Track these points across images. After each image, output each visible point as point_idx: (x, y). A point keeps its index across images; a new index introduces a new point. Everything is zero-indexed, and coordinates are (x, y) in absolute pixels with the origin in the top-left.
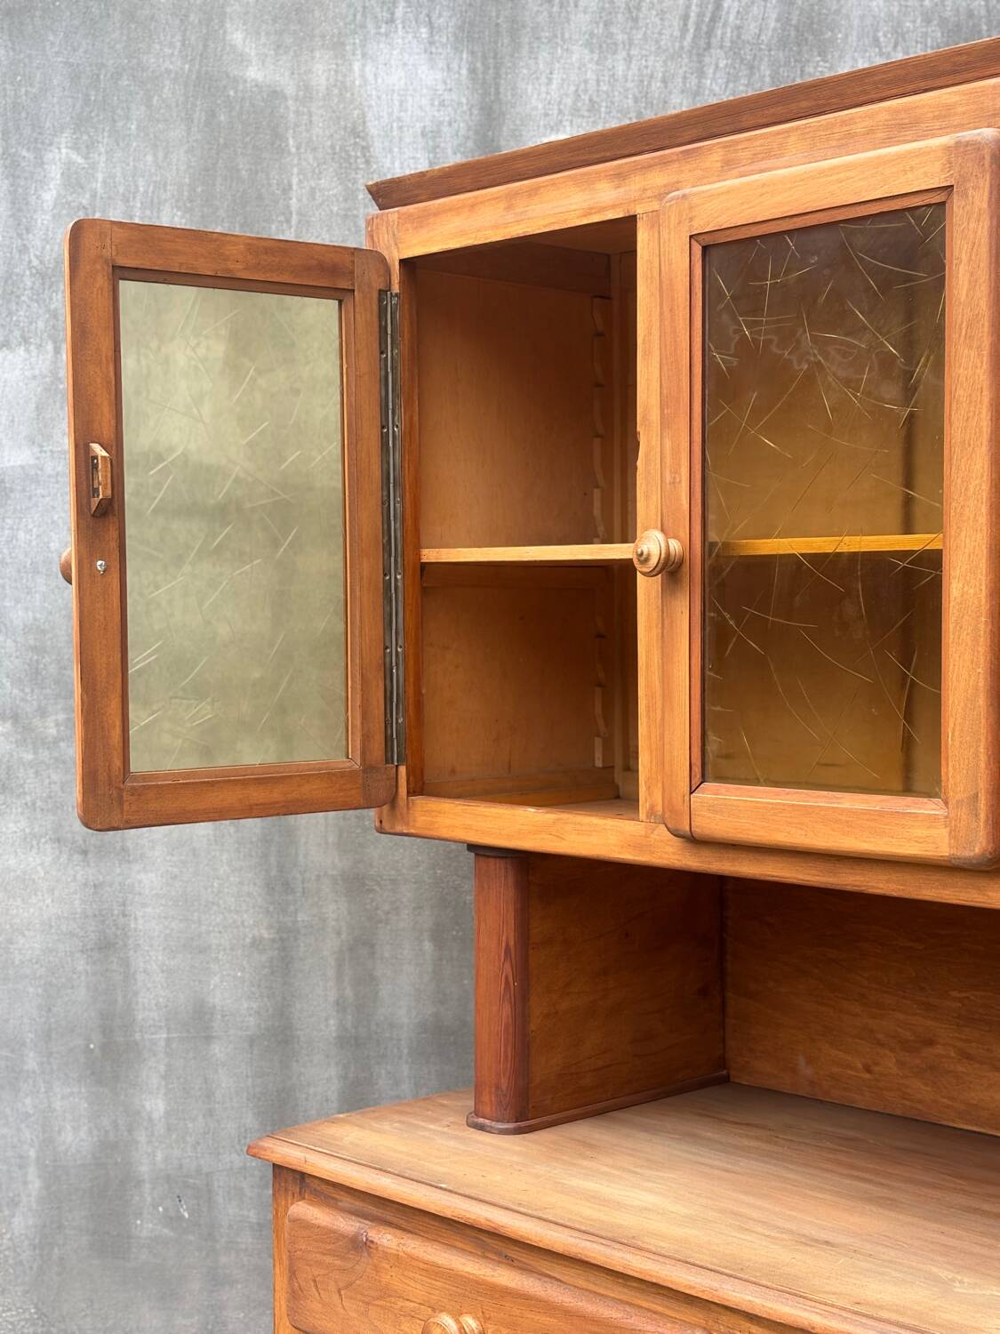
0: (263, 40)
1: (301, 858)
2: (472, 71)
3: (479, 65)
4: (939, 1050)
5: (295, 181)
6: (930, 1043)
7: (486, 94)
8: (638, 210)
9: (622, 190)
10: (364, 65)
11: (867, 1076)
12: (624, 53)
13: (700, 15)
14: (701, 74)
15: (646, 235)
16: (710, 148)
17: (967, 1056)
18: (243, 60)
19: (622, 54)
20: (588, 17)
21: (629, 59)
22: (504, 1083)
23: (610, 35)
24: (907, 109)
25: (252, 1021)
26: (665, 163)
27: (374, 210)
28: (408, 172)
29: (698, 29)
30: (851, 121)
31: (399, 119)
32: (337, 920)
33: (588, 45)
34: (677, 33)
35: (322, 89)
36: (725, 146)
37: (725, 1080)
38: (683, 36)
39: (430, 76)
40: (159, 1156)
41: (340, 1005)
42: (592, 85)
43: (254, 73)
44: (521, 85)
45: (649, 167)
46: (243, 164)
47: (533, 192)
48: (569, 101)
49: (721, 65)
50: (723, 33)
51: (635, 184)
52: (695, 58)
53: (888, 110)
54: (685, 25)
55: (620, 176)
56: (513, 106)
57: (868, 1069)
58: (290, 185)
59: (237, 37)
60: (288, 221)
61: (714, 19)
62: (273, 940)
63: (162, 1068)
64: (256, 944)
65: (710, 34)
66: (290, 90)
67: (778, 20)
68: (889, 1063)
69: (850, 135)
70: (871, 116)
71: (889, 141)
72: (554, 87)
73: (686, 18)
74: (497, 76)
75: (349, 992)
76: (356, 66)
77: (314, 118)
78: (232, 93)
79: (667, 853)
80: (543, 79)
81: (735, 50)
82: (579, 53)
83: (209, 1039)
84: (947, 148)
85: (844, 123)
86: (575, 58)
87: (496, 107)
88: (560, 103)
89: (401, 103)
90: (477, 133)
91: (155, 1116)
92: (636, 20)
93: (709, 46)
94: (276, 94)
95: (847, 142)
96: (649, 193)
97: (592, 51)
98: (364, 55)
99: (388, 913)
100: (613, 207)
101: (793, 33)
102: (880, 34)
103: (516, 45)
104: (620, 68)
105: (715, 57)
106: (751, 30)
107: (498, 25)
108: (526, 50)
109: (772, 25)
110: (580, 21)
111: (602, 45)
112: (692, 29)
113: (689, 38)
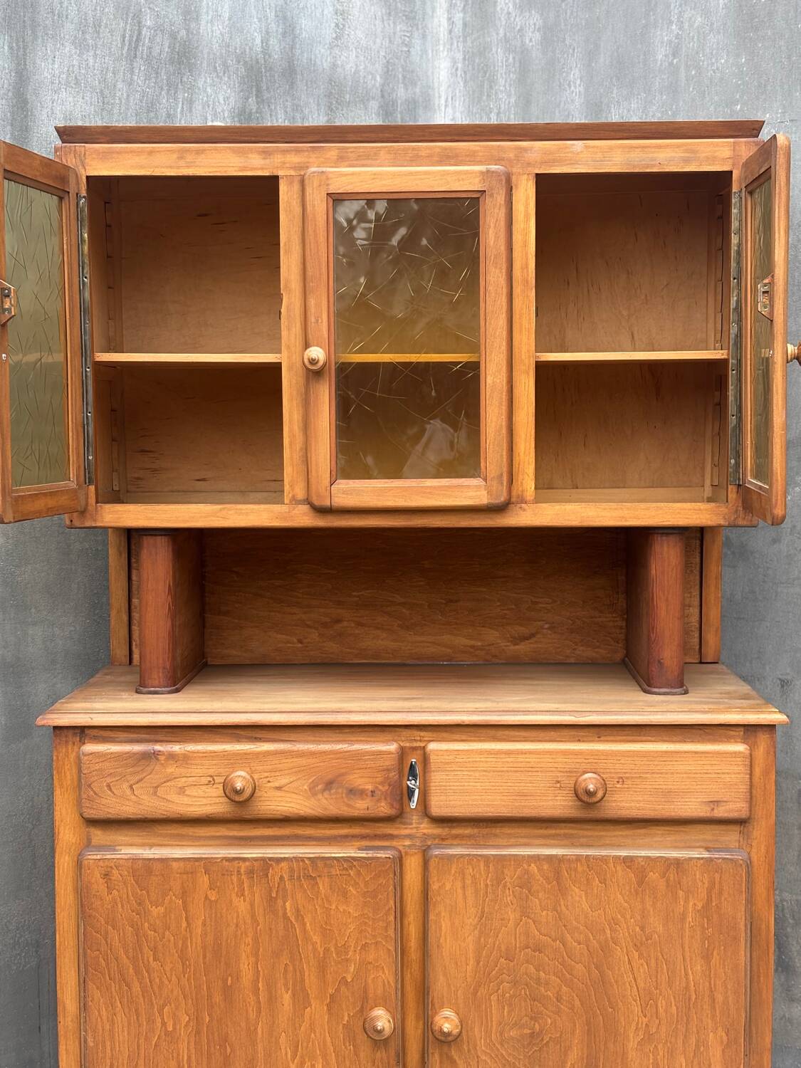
2: (11, 48)
3: (14, 45)
4: (345, 624)
6: (339, 621)
7: (19, 64)
8: (280, 173)
9: (268, 161)
12: (93, 52)
13: (131, 36)
14: (132, 73)
15: (285, 187)
16: (330, 148)
17: (360, 624)
19: (91, 53)
20: (73, 26)
21: (95, 56)
23: (85, 40)
24: (451, 148)
26: (298, 151)
27: (59, 142)
28: (93, 124)
29: (130, 44)
30: (418, 149)
33: (73, 43)
34: (119, 45)
36: (339, 148)
37: (206, 665)
38: (122, 48)
42: (76, 68)
44: (38, 61)
45: (285, 152)
47: (198, 152)
48: (64, 76)
49: (142, 69)
50: (143, 49)
51: (278, 159)
52: (129, 62)
53: (439, 147)
54: (124, 41)
55: (266, 153)
56: (34, 74)
57: (300, 641)
61: (138, 40)
65: (136, 48)
67: (169, 48)
68: (314, 636)
69: (418, 156)
70: (430, 148)
71: (440, 163)
72: (56, 66)
73: (124, 37)
74: (25, 54)
80: (50, 61)
81: (148, 60)
82: (68, 48)
84: (482, 173)
85: (414, 149)
86: (67, 49)
87: (24, 73)
88: (59, 77)
90: (14, 88)
92: (98, 33)
93: (135, 57)
95: (416, 160)
96: (288, 165)
97: (76, 48)
100: (262, 169)
101: (176, 56)
102: (217, 65)
103: (35, 38)
104: (91, 61)
105: (139, 63)
106: (156, 50)
107: (24, 21)
108: (40, 40)
109: (166, 50)
110: (69, 28)
111: (81, 45)
112: (127, 44)
113: (126, 48)
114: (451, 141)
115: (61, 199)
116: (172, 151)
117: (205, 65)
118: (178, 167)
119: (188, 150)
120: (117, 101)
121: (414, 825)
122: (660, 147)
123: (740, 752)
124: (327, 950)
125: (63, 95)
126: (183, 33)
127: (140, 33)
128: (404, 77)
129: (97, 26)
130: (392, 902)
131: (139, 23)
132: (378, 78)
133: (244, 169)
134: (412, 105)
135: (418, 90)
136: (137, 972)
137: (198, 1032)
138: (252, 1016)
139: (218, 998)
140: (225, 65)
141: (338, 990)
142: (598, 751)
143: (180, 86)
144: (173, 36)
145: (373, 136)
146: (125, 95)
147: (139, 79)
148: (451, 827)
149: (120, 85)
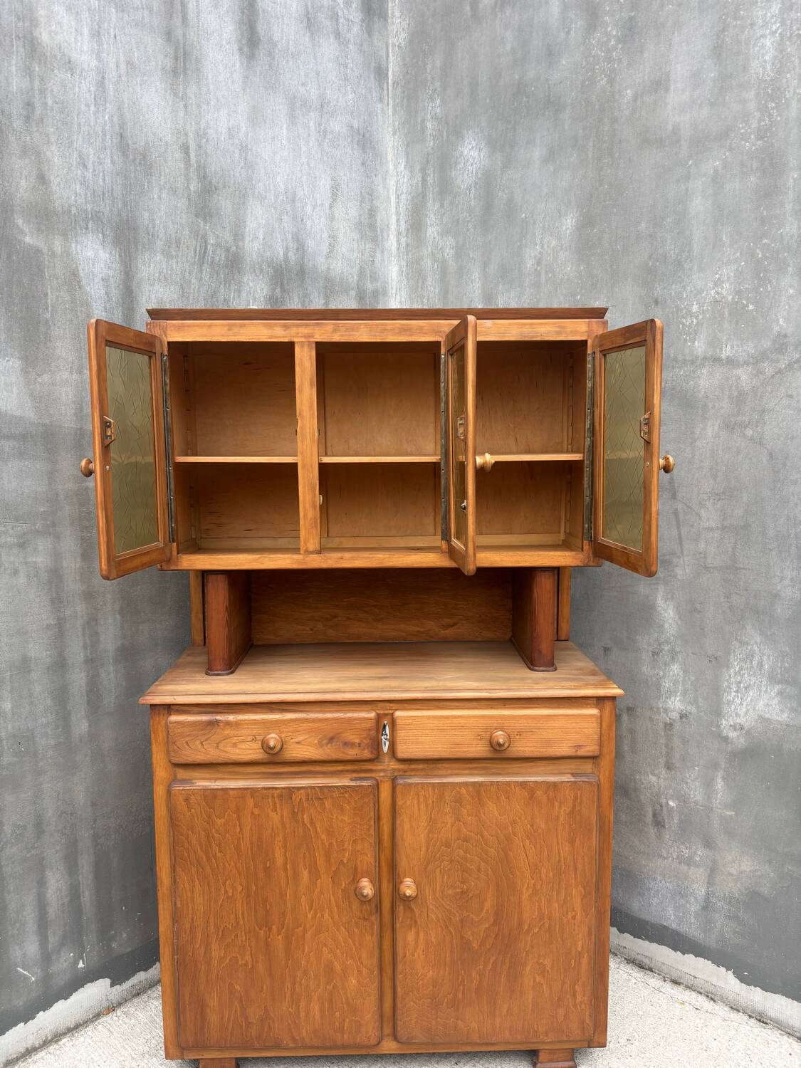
0: (31, 226)
1: (66, 588)
2: (120, 256)
3: (123, 254)
4: (340, 619)
5: (49, 291)
6: (335, 617)
7: (126, 267)
8: (295, 340)
9: (287, 332)
10: (76, 246)
11: (309, 633)
12: (176, 260)
13: (200, 250)
14: (201, 272)
15: (299, 350)
16: (327, 324)
17: (349, 619)
18: (22, 232)
20: (162, 243)
21: (177, 262)
23: (170, 252)
25: (48, 660)
26: (307, 325)
27: (150, 319)
31: (92, 272)
32: (82, 612)
33: (163, 254)
34: (193, 255)
35: (59, 252)
36: (334, 324)
37: (252, 646)
38: (195, 258)
39: (104, 255)
40: (10, 727)
41: (85, 647)
42: (165, 271)
43: (28, 240)
45: (298, 326)
46: (25, 280)
47: (241, 326)
48: (157, 275)
49: (208, 270)
50: (208, 259)
51: (294, 330)
52: (199, 266)
54: (196, 252)
55: (286, 327)
56: (137, 274)
57: (311, 630)
58: (47, 293)
59: (20, 222)
60: (47, 309)
61: (205, 253)
62: (56, 624)
63: (9, 689)
64: (48, 627)
65: (204, 257)
66: (45, 251)
68: (320, 626)
72: (151, 269)
74: (130, 260)
75: (88, 641)
76: (73, 245)
77: (56, 265)
78: (18, 247)
80: (147, 265)
81: (212, 264)
82: (159, 257)
83: (29, 671)
86: (158, 258)
87: (130, 273)
88: (154, 275)
89: (93, 265)
90: (123, 282)
91: (7, 710)
92: (179, 247)
93: (203, 263)
94: (38, 251)
96: (300, 335)
97: (164, 257)
98: (76, 241)
99: (101, 606)
100: (284, 337)
101: (230, 263)
102: (256, 268)
103: (137, 250)
104: (174, 266)
105: (206, 267)
106: (217, 259)
107: (129, 239)
108: (140, 251)
109: (223, 259)
110: (159, 244)
111: (168, 255)
112: (198, 254)
113: (197, 257)
114: (406, 320)
115: (150, 357)
116: (224, 325)
117: (248, 268)
118: (228, 336)
119: (234, 325)
120: (192, 291)
121: (386, 763)
122: (542, 324)
123: (595, 715)
124: (331, 844)
125: (157, 287)
126: (234, 248)
127: (206, 248)
128: (371, 276)
129: (178, 242)
130: (372, 813)
131: (206, 241)
132: (355, 277)
133: (272, 337)
134: (376, 294)
135: (379, 284)
136: (208, 858)
137: (248, 896)
138: (283, 885)
139: (261, 875)
140: (261, 270)
141: (338, 868)
142: (504, 715)
143: (232, 282)
144: (228, 250)
145: (355, 316)
146: (197, 287)
147: (206, 277)
148: (410, 764)
149: (193, 281)
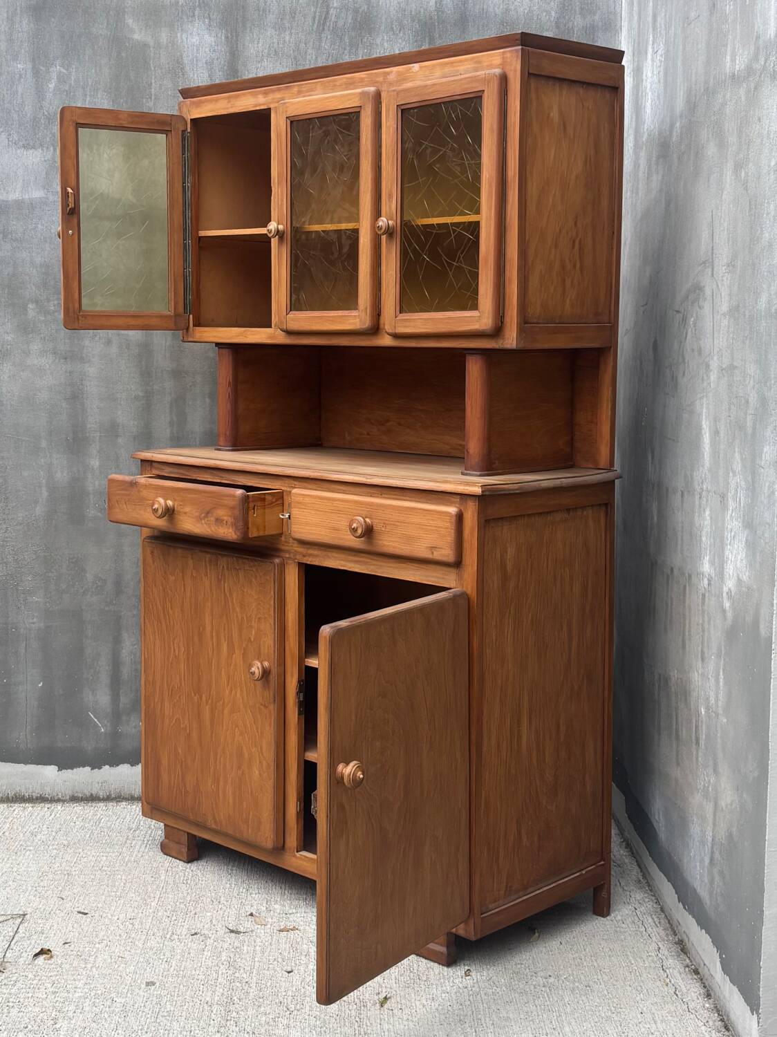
0: (140, 23)
1: (155, 363)
2: (227, 37)
3: (229, 35)
5: (153, 81)
7: (232, 47)
8: (272, 106)
9: (266, 99)
10: (182, 34)
11: (368, 437)
12: (289, 32)
13: (320, 16)
14: (320, 40)
15: (274, 115)
16: (294, 86)
18: (132, 31)
19: (288, 32)
20: (274, 16)
21: (291, 34)
22: (228, 433)
23: (283, 24)
24: (350, 78)
25: (134, 430)
26: (279, 90)
27: (181, 99)
29: (319, 22)
30: (335, 80)
31: (196, 57)
32: (170, 388)
33: (274, 28)
34: (311, 24)
35: (165, 43)
36: (298, 85)
37: (320, 445)
38: (313, 25)
39: (209, 39)
40: (97, 483)
41: (171, 424)
42: (275, 45)
43: (136, 36)
44: (247, 44)
45: (273, 91)
46: (132, 74)
47: (237, 96)
48: (266, 51)
49: (329, 37)
50: (329, 24)
51: (271, 97)
52: (318, 34)
54: (314, 20)
55: (266, 94)
56: (243, 52)
58: (151, 83)
59: (130, 21)
60: (151, 98)
61: (325, 19)
62: (143, 397)
63: (98, 448)
64: (136, 398)
65: (324, 24)
66: (152, 44)
67: (352, 19)
68: (375, 431)
70: (341, 79)
72: (260, 45)
73: (314, 18)
74: (237, 40)
75: (175, 419)
76: (179, 35)
77: (161, 55)
78: (127, 45)
79: (281, 339)
80: (256, 42)
81: (334, 30)
82: (270, 31)
83: (117, 436)
84: (361, 93)
85: (333, 81)
87: (236, 53)
88: (262, 51)
89: (197, 50)
90: (228, 63)
91: (95, 467)
92: (294, 17)
93: (323, 29)
94: (146, 45)
96: (275, 100)
97: (276, 31)
98: (182, 30)
99: (190, 386)
100: (263, 104)
101: (358, 25)
102: (394, 26)
103: (244, 27)
104: (287, 38)
105: (327, 35)
106: (341, 23)
107: (237, 19)
108: (249, 29)
109: (350, 21)
110: (271, 18)
111: (280, 28)
112: (316, 22)
113: (316, 26)
115: (167, 135)
117: (383, 28)
120: (307, 62)
121: (290, 544)
122: (461, 61)
124: (242, 618)
125: (265, 63)
126: (365, 7)
127: (328, 13)
128: (582, 9)
129: (293, 13)
131: (328, 6)
132: (553, 14)
133: (256, 106)
135: (597, 17)
136: (164, 615)
137: (188, 659)
138: (210, 653)
139: (196, 639)
140: (402, 27)
141: (247, 645)
142: (372, 503)
143: (360, 45)
144: (356, 11)
146: (314, 57)
147: (326, 45)
149: (310, 51)
